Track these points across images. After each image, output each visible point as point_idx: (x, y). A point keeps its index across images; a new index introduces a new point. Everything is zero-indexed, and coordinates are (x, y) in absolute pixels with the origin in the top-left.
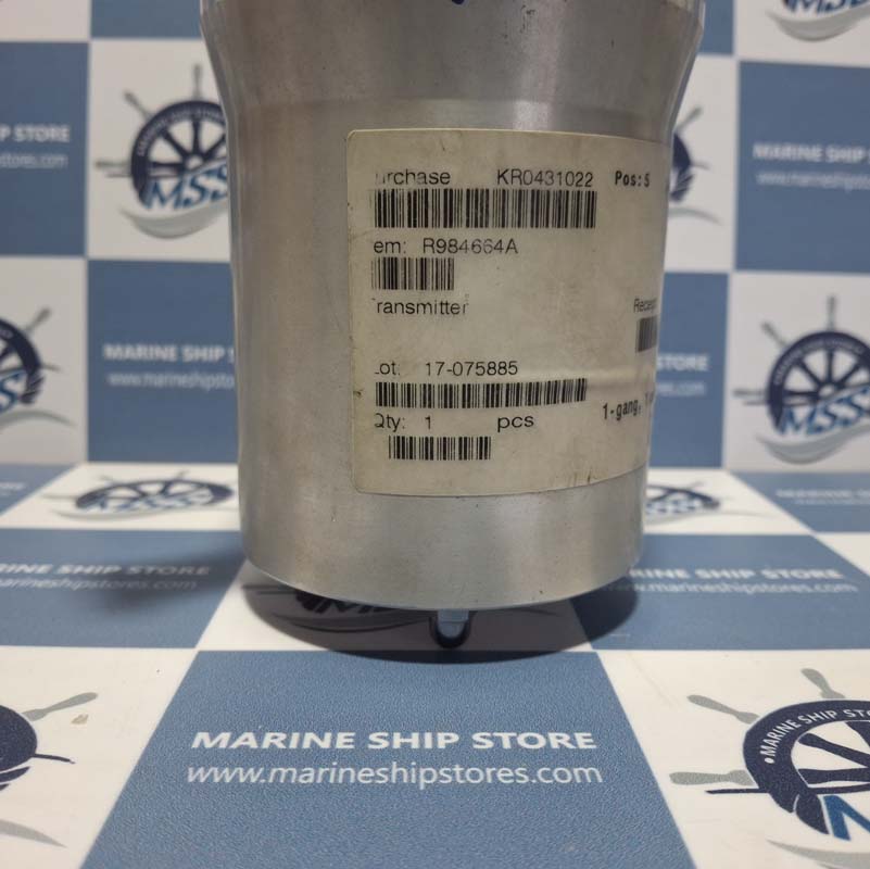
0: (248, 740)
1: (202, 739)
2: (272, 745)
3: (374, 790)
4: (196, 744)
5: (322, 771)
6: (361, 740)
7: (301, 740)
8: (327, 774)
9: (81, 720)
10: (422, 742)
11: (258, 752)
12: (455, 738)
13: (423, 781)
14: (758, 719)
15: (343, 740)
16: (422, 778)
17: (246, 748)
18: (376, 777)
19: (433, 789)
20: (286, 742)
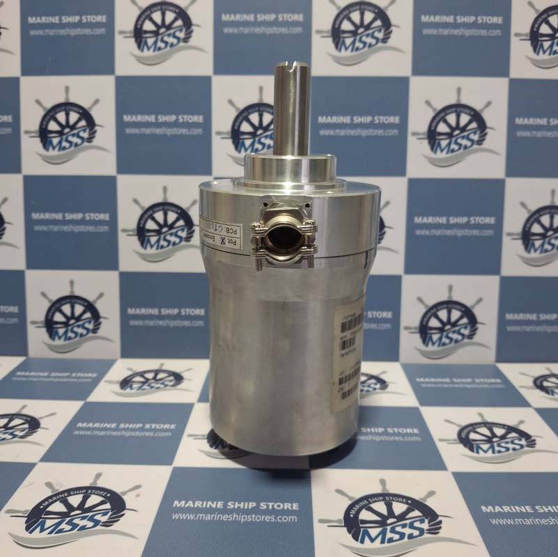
0: (190, 504)
1: (176, 503)
2: (198, 506)
3: (227, 523)
4: (174, 505)
5: (213, 516)
6: (225, 505)
7: (207, 504)
8: (214, 517)
9: (138, 496)
10: (244, 506)
11: (194, 508)
12: (255, 504)
13: (242, 520)
14: (354, 500)
15: (220, 505)
16: (243, 519)
17: (189, 507)
18: (229, 518)
19: (245, 523)
20: (202, 505)
